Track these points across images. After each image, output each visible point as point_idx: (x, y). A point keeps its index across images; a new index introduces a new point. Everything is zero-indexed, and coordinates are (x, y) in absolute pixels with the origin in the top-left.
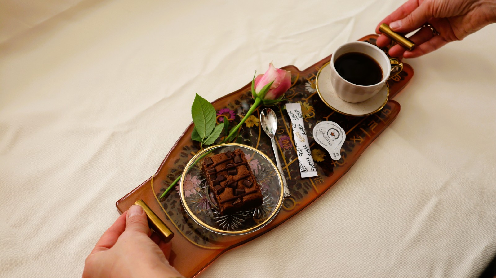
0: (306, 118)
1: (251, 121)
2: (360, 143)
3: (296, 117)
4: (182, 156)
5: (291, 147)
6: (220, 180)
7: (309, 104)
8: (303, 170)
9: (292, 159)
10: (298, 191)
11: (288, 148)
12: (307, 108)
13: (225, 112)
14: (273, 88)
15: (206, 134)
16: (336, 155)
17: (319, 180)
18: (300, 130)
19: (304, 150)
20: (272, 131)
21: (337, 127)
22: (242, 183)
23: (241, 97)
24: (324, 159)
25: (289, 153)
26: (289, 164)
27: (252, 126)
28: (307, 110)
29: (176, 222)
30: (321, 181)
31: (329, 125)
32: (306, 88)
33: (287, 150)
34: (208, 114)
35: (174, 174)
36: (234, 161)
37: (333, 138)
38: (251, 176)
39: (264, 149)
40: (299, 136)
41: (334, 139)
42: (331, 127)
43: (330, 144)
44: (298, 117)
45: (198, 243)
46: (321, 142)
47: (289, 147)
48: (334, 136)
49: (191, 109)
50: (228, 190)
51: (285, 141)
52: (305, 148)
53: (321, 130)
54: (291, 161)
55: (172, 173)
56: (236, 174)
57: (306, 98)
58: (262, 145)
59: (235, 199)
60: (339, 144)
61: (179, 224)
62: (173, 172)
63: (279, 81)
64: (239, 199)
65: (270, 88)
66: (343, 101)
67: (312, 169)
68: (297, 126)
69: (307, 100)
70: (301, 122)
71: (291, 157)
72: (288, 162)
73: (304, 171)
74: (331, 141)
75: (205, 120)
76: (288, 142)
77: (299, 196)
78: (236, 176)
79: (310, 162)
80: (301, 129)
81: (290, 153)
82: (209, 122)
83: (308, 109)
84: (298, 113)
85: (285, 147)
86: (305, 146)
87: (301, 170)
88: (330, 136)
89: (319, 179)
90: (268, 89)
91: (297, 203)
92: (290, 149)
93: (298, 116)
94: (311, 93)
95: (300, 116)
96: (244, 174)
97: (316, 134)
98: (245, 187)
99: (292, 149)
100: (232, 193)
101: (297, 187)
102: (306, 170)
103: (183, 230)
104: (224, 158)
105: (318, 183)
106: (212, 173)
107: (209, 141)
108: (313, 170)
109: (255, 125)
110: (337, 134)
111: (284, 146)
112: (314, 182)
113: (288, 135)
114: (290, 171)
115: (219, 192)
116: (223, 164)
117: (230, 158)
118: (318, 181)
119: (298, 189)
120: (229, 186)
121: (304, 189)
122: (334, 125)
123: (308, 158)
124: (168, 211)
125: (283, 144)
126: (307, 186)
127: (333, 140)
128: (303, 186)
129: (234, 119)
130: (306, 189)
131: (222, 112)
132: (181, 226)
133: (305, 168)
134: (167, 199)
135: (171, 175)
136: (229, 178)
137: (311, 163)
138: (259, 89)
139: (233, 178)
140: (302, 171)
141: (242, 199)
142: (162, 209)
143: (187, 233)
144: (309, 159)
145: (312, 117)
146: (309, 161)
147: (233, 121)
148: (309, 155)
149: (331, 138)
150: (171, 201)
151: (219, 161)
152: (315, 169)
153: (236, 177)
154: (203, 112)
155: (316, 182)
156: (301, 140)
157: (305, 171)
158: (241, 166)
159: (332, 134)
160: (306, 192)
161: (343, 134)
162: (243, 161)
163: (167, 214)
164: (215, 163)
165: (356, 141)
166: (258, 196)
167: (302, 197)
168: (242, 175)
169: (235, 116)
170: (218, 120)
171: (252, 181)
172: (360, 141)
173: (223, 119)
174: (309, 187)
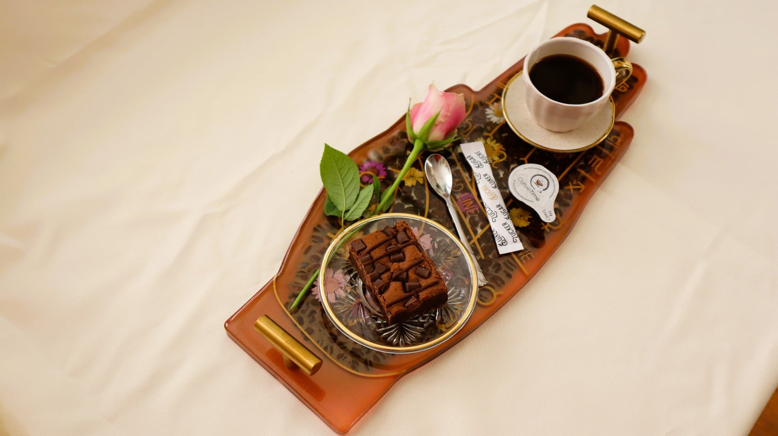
0: (494, 163)
1: (412, 176)
2: (581, 192)
3: (479, 163)
4: (314, 241)
5: (477, 209)
6: (380, 272)
7: (495, 141)
8: (500, 243)
9: (482, 228)
10: (497, 274)
11: (472, 211)
12: (494, 146)
13: (370, 167)
14: (441, 123)
15: (347, 204)
16: (548, 215)
17: (526, 255)
18: (488, 183)
19: (499, 212)
20: (446, 188)
21: (544, 172)
22: (415, 273)
23: (390, 141)
24: (529, 223)
25: (475, 219)
26: (478, 236)
27: (415, 184)
28: (494, 150)
29: (320, 342)
30: (529, 256)
31: (532, 169)
32: (488, 117)
33: (472, 214)
34: (347, 173)
35: (305, 270)
36: (397, 240)
37: (541, 188)
38: (426, 261)
39: (437, 216)
40: (487, 191)
41: (541, 190)
42: (536, 172)
43: (537, 199)
44: (482, 163)
45: (357, 371)
46: (522, 197)
47: (473, 209)
48: (542, 185)
49: (319, 168)
50: (394, 285)
51: (466, 202)
52: (500, 209)
53: (520, 179)
54: (480, 231)
55: (303, 270)
56: (402, 260)
57: (489, 132)
58: (433, 212)
59: (409, 297)
60: (550, 197)
61: (324, 345)
62: (304, 268)
63: (448, 111)
64: (413, 297)
65: (436, 123)
66: (546, 131)
67: (514, 239)
68: (482, 177)
69: (491, 135)
70: (487, 169)
71: (480, 225)
72: (476, 232)
73: (502, 244)
74: (537, 194)
75: (343, 183)
76: (471, 202)
77: (499, 282)
78: (405, 262)
79: (509, 229)
80: (489, 180)
81: (477, 219)
82: (349, 185)
83: (496, 149)
84: (481, 156)
85: (469, 211)
86: (499, 206)
87: (498, 243)
88: (535, 186)
89: (526, 253)
90: (433, 125)
91: (498, 293)
92: (476, 212)
93: (481, 161)
94: (496, 124)
95: (485, 161)
96: (416, 259)
97: (514, 186)
98: (420, 278)
99: (479, 212)
100: (401, 290)
101: (495, 269)
102: (505, 242)
103: (331, 353)
104: (382, 237)
105: (525, 259)
106: (366, 263)
107: (353, 214)
108: (515, 241)
109: (418, 182)
110: (545, 183)
111: (466, 208)
112: (519, 258)
113: (469, 192)
114: (480, 245)
115: (382, 289)
116: (381, 247)
117: (391, 237)
118: (526, 257)
119: (496, 271)
120: (396, 279)
121: (505, 271)
122: (538, 169)
123: (505, 224)
124: (306, 328)
125: (465, 206)
126: (509, 265)
127: (541, 192)
128: (503, 267)
129: (385, 176)
130: (509, 271)
131: (366, 167)
132: (329, 347)
133: (503, 239)
134: (301, 309)
135: (302, 272)
136: (394, 266)
137: (510, 231)
138: (418, 127)
139: (399, 266)
140: (500, 245)
141: (418, 297)
142: (296, 325)
143: (339, 357)
144: (507, 225)
145: (502, 160)
146: (508, 228)
147: (384, 179)
148: (506, 218)
149: (537, 189)
150: (308, 312)
151: (374, 244)
152: (518, 239)
153: (404, 265)
154: (339, 170)
155: (522, 258)
156: (491, 197)
157: (504, 244)
158: (408, 247)
159: (538, 183)
160: (509, 276)
161: (555, 182)
162: (410, 239)
163: (304, 332)
164: (369, 246)
165: (574, 189)
166: (442, 289)
167: (503, 283)
168: (412, 261)
169: (385, 172)
170: (363, 180)
171: (429, 268)
172: (580, 189)
173: (368, 178)
174: (513, 268)
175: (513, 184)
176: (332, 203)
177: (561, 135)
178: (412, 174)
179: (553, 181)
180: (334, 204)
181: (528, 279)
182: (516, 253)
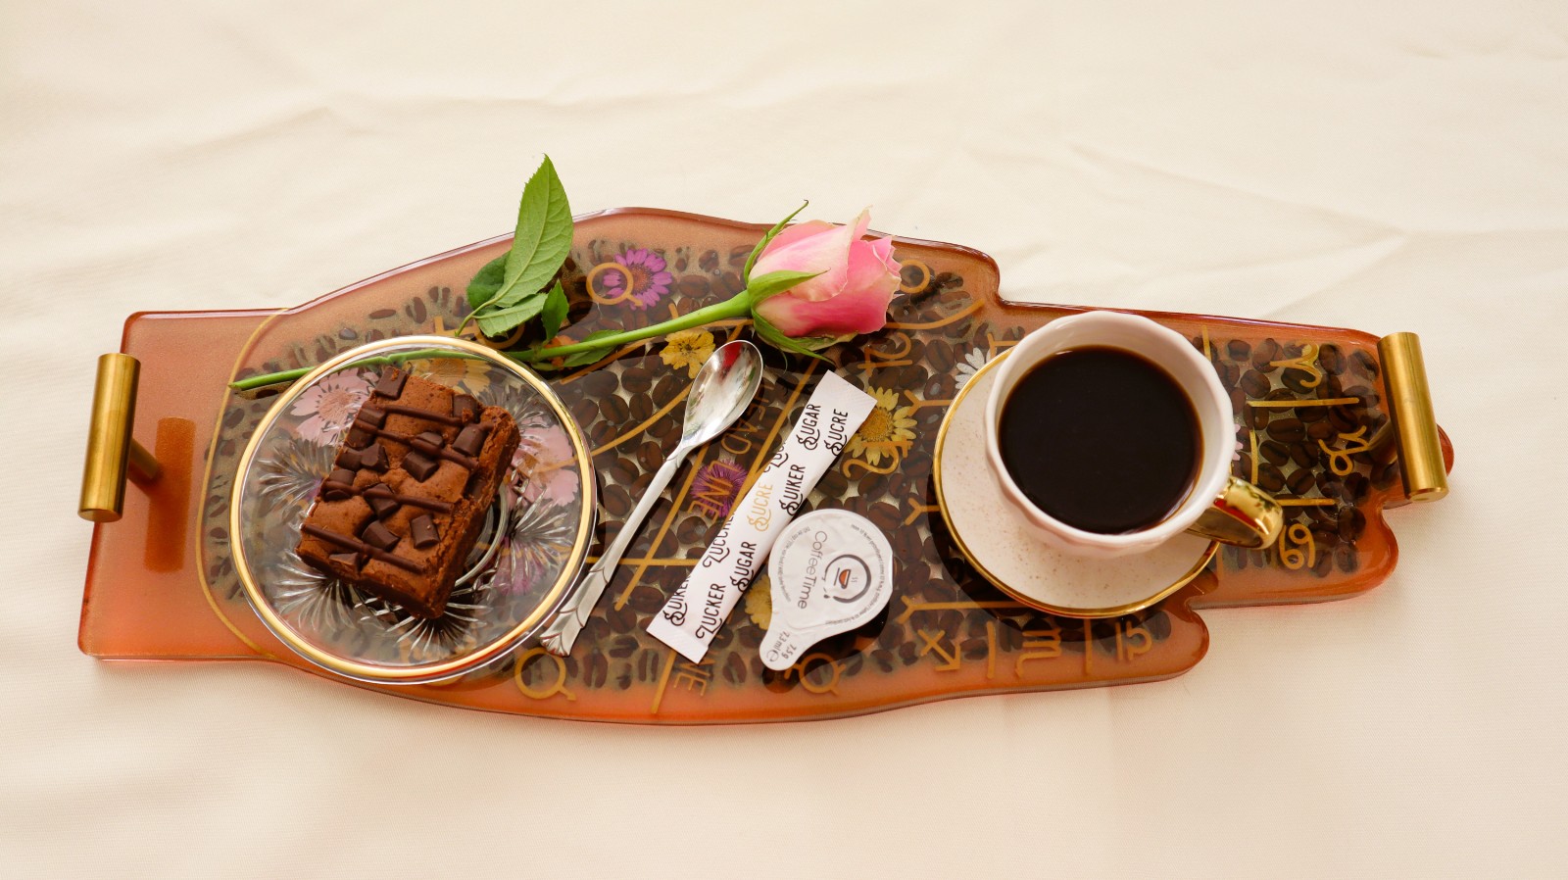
1: (690, 346)
2: (941, 669)
3: (815, 436)
4: (408, 309)
5: (718, 514)
6: (364, 462)
7: (911, 423)
8: (670, 611)
10: (609, 658)
11: (705, 509)
13: (646, 264)
14: (805, 296)
15: (509, 295)
16: (783, 649)
17: (692, 678)
18: (784, 485)
19: (735, 555)
22: (411, 519)
23: (732, 248)
25: (696, 529)
26: (663, 562)
27: (676, 367)
28: (889, 438)
30: (696, 683)
31: (865, 539)
32: (962, 367)
33: (701, 514)
35: (340, 343)
36: (456, 435)
37: (836, 590)
38: (453, 517)
40: (761, 500)
41: (831, 594)
42: (864, 551)
43: (803, 602)
44: (821, 442)
45: (211, 582)
46: (780, 572)
47: (712, 508)
48: (844, 586)
50: (356, 506)
51: (718, 485)
52: (743, 553)
53: (821, 537)
55: (336, 339)
56: (422, 477)
59: (345, 548)
60: (830, 623)
61: (219, 493)
62: (342, 337)
64: (355, 554)
65: (793, 290)
67: (702, 630)
68: (786, 467)
69: (921, 404)
70: (816, 462)
71: (692, 545)
73: (671, 618)
74: (816, 594)
75: (537, 252)
76: (723, 493)
77: (594, 677)
78: (417, 484)
79: (713, 604)
80: (793, 484)
81: (702, 531)
82: (540, 264)
83: (895, 438)
84: (837, 426)
85: (699, 503)
86: (749, 546)
87: (666, 608)
88: (832, 574)
89: (696, 675)
90: (783, 288)
91: (564, 690)
92: (711, 517)
93: (825, 435)
95: (832, 442)
96: (438, 497)
97: (794, 537)
98: (409, 534)
100: (354, 524)
101: (616, 647)
102: (678, 619)
103: (213, 515)
104: (437, 407)
105: (684, 682)
106: (362, 424)
107: (492, 321)
108: (700, 634)
109: (686, 368)
110: (856, 586)
111: (703, 495)
112: (674, 669)
114: (644, 582)
115: (329, 493)
116: (417, 421)
117: (453, 419)
118: (688, 680)
119: (614, 653)
120: (369, 499)
121: (628, 667)
122: (878, 551)
123: (718, 588)
125: (709, 489)
126: (649, 663)
127: (826, 597)
128: (634, 659)
130: (635, 673)
131: (637, 259)
133: (683, 610)
134: (259, 401)
135: (332, 341)
136: (396, 473)
137: (712, 610)
138: (766, 268)
139: (402, 482)
140: (666, 614)
141: (361, 563)
142: (217, 417)
144: (719, 594)
146: (714, 600)
147: (638, 308)
148: (733, 580)
149: (831, 586)
151: (413, 407)
152: (709, 637)
153: (412, 489)
154: (546, 223)
155: (680, 675)
156: (755, 517)
157: (674, 619)
158: (457, 465)
159: (843, 577)
160: (625, 682)
161: (876, 604)
162: (478, 454)
163: (215, 441)
164: (402, 402)
165: (933, 650)
166: (414, 590)
167: (601, 683)
168: (429, 494)
169: (658, 299)
170: (606, 277)
171: (442, 533)
172: (943, 661)
173: (617, 283)
174: (649, 675)
175: (796, 533)
176: (504, 271)
178: (694, 346)
179: (875, 600)
180: (505, 275)
181: (658, 720)
182: (681, 658)
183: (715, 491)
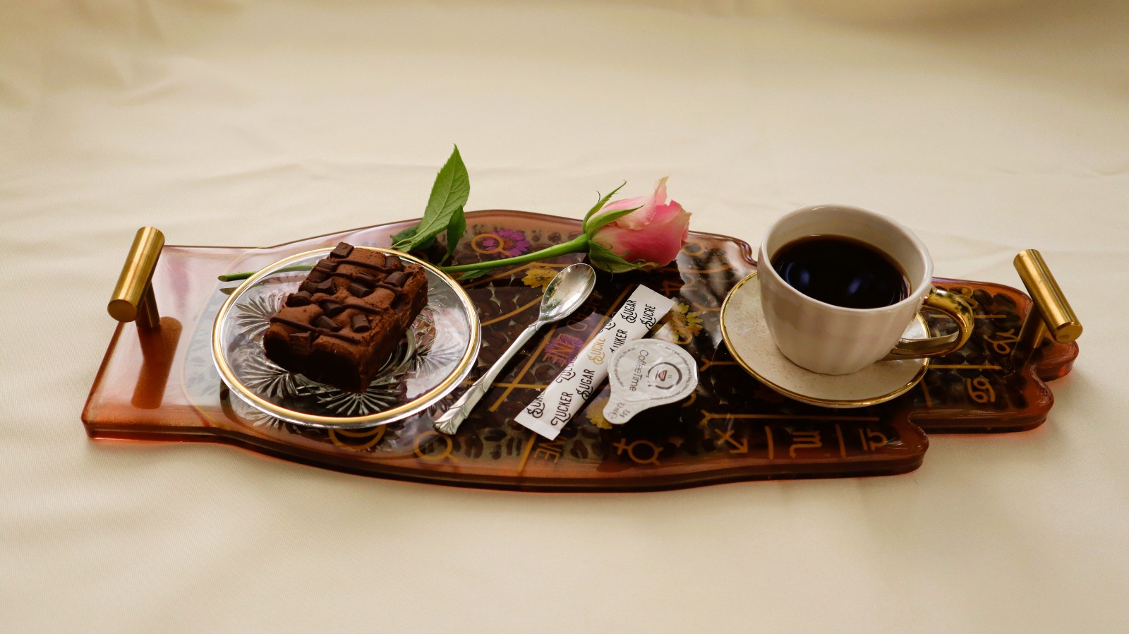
1: (542, 278)
2: (733, 452)
3: (634, 316)
6: (319, 289)
8: (532, 409)
10: (484, 442)
12: (689, 324)
13: (512, 237)
14: (626, 227)
17: (548, 451)
19: (580, 376)
21: (689, 370)
22: (351, 317)
27: (533, 287)
28: (684, 328)
31: (677, 356)
36: (386, 278)
37: (657, 382)
38: (382, 316)
40: (598, 347)
41: (654, 384)
42: (676, 360)
43: (633, 388)
44: (638, 320)
47: (560, 358)
48: (663, 380)
49: (436, 176)
50: (313, 309)
51: (565, 346)
52: (585, 376)
53: (644, 353)
54: (536, 386)
56: (362, 295)
59: (304, 329)
60: (652, 399)
63: (648, 219)
64: (310, 333)
65: (618, 222)
66: (774, 347)
67: (556, 419)
68: (614, 331)
69: (705, 309)
73: (533, 413)
74: (643, 384)
76: (569, 350)
77: (473, 451)
78: (358, 299)
79: (564, 404)
80: (619, 340)
84: (649, 313)
86: (589, 372)
87: (529, 407)
88: (654, 373)
89: (551, 449)
90: (611, 220)
91: (452, 458)
92: (558, 363)
93: (641, 316)
95: (647, 320)
96: (373, 305)
97: (625, 353)
98: (349, 325)
100: (311, 317)
101: (490, 435)
102: (538, 413)
105: (543, 455)
106: (321, 268)
108: (554, 422)
110: (671, 380)
111: (554, 351)
112: (534, 445)
115: (293, 302)
116: (360, 268)
117: (384, 268)
118: (545, 452)
119: (488, 439)
120: (322, 305)
121: (499, 446)
122: (686, 361)
123: (568, 395)
125: (557, 348)
126: (515, 444)
127: (650, 386)
128: (503, 442)
130: (504, 450)
133: (541, 407)
136: (342, 293)
137: (563, 407)
139: (346, 298)
140: (529, 410)
141: (314, 336)
144: (568, 399)
146: (564, 402)
148: (578, 391)
149: (652, 379)
151: (358, 259)
152: (561, 425)
153: (354, 301)
155: (539, 448)
156: (593, 356)
157: (535, 414)
158: (387, 290)
159: (663, 376)
160: (496, 455)
161: (687, 390)
162: (402, 286)
164: (350, 258)
165: (727, 441)
167: (478, 456)
168: (367, 303)
170: (484, 242)
171: (374, 324)
172: (736, 448)
173: (492, 244)
174: (515, 451)
177: (788, 365)
178: (545, 277)
179: (686, 387)
182: (540, 439)
183: (561, 349)
